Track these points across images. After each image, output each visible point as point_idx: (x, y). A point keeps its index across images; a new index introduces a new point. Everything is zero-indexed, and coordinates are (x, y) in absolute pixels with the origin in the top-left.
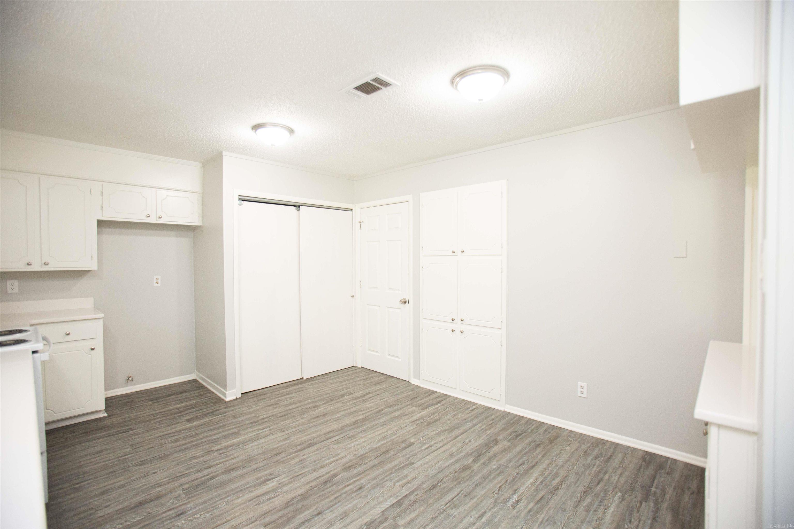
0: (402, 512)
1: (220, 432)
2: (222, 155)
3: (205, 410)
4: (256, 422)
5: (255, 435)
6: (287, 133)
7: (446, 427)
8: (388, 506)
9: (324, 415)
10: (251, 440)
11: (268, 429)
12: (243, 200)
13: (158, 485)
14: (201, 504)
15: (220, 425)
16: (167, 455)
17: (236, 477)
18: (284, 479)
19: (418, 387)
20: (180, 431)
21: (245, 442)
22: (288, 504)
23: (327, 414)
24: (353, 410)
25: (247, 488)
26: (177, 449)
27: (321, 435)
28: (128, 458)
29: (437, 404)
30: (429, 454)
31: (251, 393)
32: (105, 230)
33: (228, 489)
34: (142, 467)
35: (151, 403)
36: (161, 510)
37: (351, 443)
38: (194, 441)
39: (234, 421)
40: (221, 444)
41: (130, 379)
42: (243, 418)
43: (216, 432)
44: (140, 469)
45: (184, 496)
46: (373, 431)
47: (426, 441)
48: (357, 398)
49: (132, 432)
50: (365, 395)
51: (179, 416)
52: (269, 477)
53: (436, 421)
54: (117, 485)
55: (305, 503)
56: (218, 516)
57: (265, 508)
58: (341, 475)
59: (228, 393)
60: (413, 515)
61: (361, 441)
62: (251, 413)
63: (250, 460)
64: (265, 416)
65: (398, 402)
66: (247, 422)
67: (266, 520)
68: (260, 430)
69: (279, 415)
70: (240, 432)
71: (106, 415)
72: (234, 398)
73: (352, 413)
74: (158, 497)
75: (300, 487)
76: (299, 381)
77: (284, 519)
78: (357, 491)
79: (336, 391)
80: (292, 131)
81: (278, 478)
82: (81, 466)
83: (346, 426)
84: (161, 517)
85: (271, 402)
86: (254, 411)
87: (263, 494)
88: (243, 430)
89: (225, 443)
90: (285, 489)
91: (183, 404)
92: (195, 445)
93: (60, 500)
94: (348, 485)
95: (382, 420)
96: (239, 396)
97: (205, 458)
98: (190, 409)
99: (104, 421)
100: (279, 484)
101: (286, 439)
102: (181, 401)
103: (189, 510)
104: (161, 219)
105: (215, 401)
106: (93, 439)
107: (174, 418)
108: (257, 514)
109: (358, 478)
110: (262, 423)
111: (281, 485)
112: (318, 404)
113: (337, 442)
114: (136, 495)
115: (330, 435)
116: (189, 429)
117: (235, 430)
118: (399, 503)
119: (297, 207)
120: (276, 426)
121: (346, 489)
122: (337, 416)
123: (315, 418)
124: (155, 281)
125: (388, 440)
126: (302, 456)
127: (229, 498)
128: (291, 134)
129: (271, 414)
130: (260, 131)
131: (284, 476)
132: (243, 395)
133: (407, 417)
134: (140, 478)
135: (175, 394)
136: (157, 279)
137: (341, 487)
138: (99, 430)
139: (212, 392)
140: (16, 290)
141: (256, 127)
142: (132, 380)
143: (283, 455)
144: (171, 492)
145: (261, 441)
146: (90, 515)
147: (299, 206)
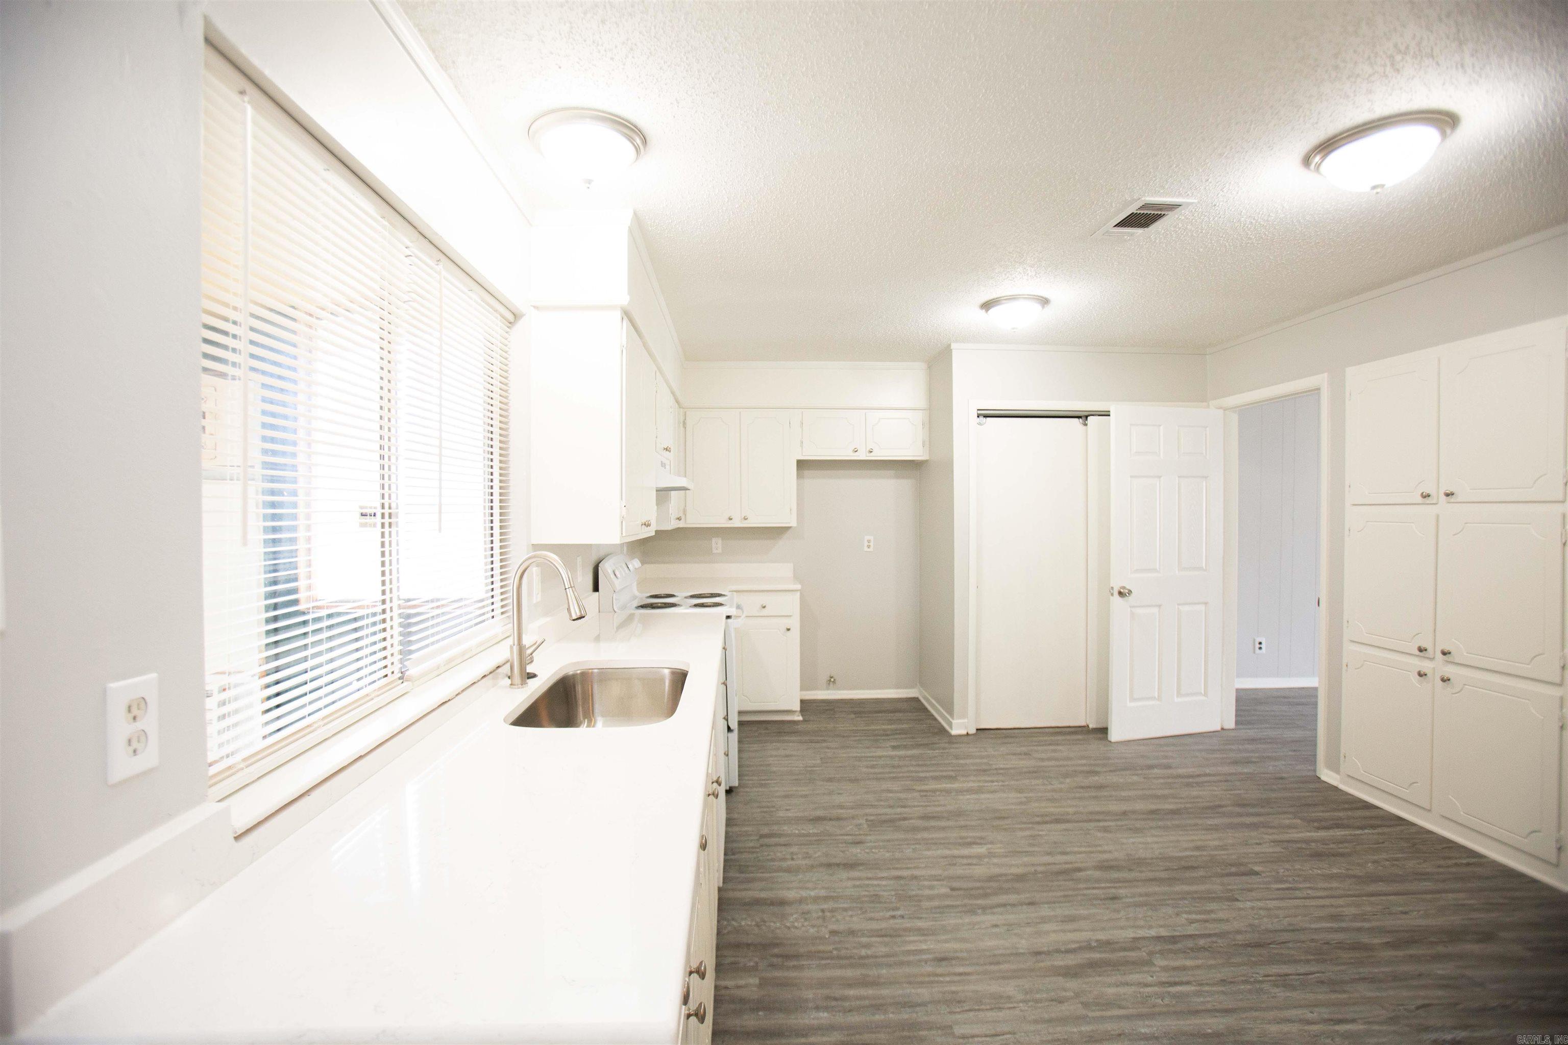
0: (1170, 951)
1: (930, 771)
2: (951, 350)
3: (920, 740)
4: (985, 771)
5: (978, 786)
6: (1037, 307)
7: (1358, 872)
8: (1148, 935)
9: (1101, 787)
10: (970, 791)
11: (1000, 784)
12: (986, 416)
13: (841, 807)
14: (884, 841)
15: (933, 762)
16: (858, 780)
17: (934, 827)
18: (998, 849)
19: (1336, 788)
20: (880, 757)
21: (960, 792)
22: (991, 878)
23: (1107, 786)
24: (1160, 792)
25: (944, 843)
26: (871, 776)
27: (1082, 813)
28: (816, 770)
29: (1362, 828)
30: (1282, 899)
31: (992, 731)
32: (806, 473)
33: (919, 836)
34: (829, 784)
35: (853, 716)
36: (839, 832)
37: (1131, 837)
38: (894, 773)
39: (954, 761)
40: (927, 784)
41: (832, 680)
42: (968, 761)
43: (925, 768)
44: (826, 785)
45: (865, 826)
46: (1181, 833)
47: (1290, 879)
48: (1179, 776)
49: (824, 744)
50: (1199, 776)
51: (883, 740)
52: (978, 841)
53: (1342, 855)
54: (800, 793)
55: (1017, 885)
56: (898, 860)
57: (959, 871)
58: (1088, 873)
59: (955, 722)
60: (1189, 963)
61: (1149, 840)
62: (982, 757)
63: (959, 814)
64: (1002, 766)
65: (1267, 802)
66: (972, 768)
67: (956, 884)
68: (986, 781)
69: (1025, 770)
70: (958, 778)
71: (800, 718)
72: (964, 732)
73: (1157, 797)
74: (838, 819)
75: (1017, 866)
76: (1080, 729)
77: (981, 891)
78: (1105, 899)
79: (1143, 757)
80: (1045, 302)
81: (990, 846)
82: (769, 765)
83: (1134, 812)
84: (837, 838)
85: (1019, 750)
86: (988, 756)
87: (962, 857)
88: (963, 776)
89: (933, 785)
90: (995, 860)
91: (893, 727)
92: (894, 778)
93: (748, 790)
94: (1094, 888)
95: (1209, 822)
96: (972, 731)
97: (902, 796)
98: (900, 734)
99: (797, 725)
100: (989, 853)
101: (1021, 803)
102: (891, 722)
103: (868, 843)
104: (872, 454)
105: (936, 730)
106: (784, 741)
107: (877, 741)
108: (946, 873)
109: (1116, 885)
110: (993, 774)
111: (991, 855)
112: (1097, 769)
113: (1106, 830)
114: (815, 809)
115: (1097, 817)
116: (892, 757)
117: (953, 774)
118: (1173, 940)
119: (1084, 418)
120: (1013, 783)
121: (1085, 892)
122: (1123, 794)
123: (1082, 787)
124: (866, 544)
125: (1205, 853)
126: (1039, 831)
127: (917, 846)
128: (1043, 307)
129: (1011, 766)
130: (993, 311)
131: (999, 846)
132: (979, 732)
133: (1270, 831)
134: (824, 794)
135: (885, 712)
136: (869, 541)
137: (1081, 886)
138: (792, 733)
139: (935, 719)
140: (720, 551)
141: (987, 306)
142: (834, 682)
143: (1009, 821)
144: (853, 818)
145: (983, 796)
146: (772, 812)
147: (1087, 417)
